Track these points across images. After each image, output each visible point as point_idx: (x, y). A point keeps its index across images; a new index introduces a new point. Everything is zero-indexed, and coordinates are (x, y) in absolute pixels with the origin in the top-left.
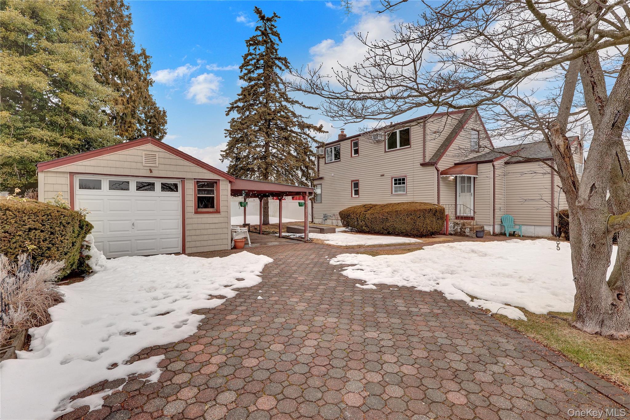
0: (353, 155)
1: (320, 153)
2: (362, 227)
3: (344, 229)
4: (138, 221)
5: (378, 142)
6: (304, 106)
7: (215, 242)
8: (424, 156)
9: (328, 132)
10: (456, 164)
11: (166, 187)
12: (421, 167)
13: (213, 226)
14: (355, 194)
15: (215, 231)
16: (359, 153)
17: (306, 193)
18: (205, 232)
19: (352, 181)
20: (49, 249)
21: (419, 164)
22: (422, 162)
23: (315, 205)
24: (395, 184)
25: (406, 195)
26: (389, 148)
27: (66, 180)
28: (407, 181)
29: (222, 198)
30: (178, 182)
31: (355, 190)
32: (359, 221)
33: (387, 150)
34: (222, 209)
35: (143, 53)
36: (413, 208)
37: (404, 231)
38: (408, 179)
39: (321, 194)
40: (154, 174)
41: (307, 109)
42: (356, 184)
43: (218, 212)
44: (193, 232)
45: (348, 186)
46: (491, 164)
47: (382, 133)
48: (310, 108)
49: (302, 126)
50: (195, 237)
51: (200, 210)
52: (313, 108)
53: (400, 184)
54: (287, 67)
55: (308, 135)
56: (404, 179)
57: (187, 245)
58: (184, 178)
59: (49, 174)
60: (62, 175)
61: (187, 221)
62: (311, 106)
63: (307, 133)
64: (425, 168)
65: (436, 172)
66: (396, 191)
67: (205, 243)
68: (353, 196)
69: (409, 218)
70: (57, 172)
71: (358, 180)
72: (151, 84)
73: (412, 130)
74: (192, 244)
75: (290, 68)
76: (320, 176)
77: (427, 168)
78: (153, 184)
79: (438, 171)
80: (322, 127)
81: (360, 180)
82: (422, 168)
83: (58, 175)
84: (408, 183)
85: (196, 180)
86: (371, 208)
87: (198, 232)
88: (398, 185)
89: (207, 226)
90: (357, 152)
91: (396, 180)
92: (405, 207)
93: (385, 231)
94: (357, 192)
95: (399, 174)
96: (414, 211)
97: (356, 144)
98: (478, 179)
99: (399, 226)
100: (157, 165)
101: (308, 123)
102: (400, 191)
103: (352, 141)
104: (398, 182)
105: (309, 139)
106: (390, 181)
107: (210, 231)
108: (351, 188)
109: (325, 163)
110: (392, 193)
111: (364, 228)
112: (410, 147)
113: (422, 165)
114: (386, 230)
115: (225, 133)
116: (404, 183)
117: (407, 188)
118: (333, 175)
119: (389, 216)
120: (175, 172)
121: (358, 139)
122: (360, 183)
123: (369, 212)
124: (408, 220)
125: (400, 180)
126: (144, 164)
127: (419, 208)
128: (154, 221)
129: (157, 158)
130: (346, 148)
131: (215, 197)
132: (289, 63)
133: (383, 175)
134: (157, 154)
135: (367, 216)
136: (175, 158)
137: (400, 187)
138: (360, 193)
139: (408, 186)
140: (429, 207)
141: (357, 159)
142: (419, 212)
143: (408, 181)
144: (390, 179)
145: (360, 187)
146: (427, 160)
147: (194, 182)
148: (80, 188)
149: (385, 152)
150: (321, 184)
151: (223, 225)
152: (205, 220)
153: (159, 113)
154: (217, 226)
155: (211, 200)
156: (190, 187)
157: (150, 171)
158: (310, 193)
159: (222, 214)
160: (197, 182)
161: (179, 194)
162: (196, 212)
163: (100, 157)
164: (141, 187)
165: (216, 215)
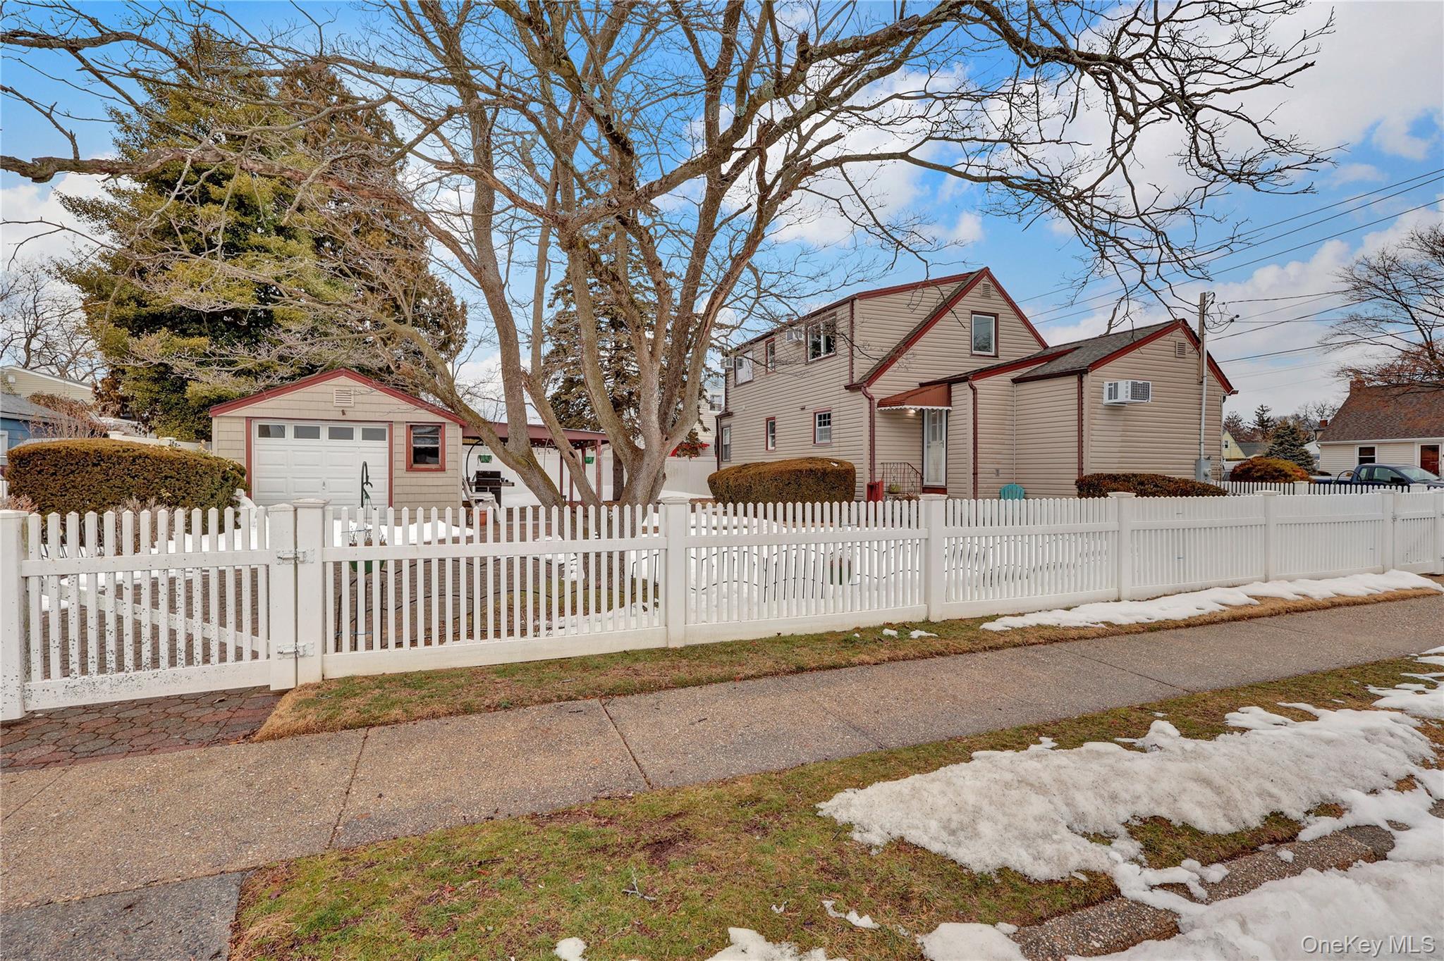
0: (769, 369)
1: (729, 366)
4: (330, 480)
8: (852, 373)
10: (922, 385)
11: (369, 435)
12: (847, 393)
13: (434, 490)
14: (772, 444)
16: (776, 366)
17: (596, 441)
18: (422, 498)
19: (767, 420)
20: (184, 498)
21: (844, 386)
22: (847, 382)
23: (722, 466)
24: (820, 425)
25: (831, 445)
26: (812, 356)
27: (241, 426)
28: (833, 419)
29: (448, 450)
30: (386, 426)
31: (771, 436)
33: (810, 361)
34: (448, 465)
38: (833, 415)
39: (730, 445)
40: (349, 416)
42: (771, 425)
43: (443, 469)
45: (763, 428)
46: (967, 384)
50: (408, 504)
51: (416, 466)
53: (825, 425)
56: (829, 416)
58: (392, 422)
59: (223, 420)
60: (237, 420)
61: (395, 482)
64: (852, 394)
65: (866, 402)
66: (820, 438)
70: (231, 417)
71: (774, 418)
73: (838, 322)
77: (855, 394)
78: (351, 430)
79: (871, 399)
81: (777, 416)
82: (849, 394)
83: (233, 420)
84: (834, 424)
85: (409, 424)
88: (822, 427)
89: (425, 490)
91: (819, 417)
94: (773, 441)
95: (822, 406)
97: (773, 350)
98: (952, 413)
100: (352, 405)
102: (827, 437)
103: (767, 343)
104: (822, 420)
106: (813, 419)
107: (429, 497)
108: (765, 431)
109: (735, 385)
110: (816, 440)
112: (836, 354)
113: (847, 388)
116: (829, 423)
117: (833, 432)
118: (742, 406)
120: (377, 414)
121: (774, 339)
122: (776, 424)
125: (824, 417)
126: (335, 404)
129: (353, 395)
130: (760, 355)
131: (440, 448)
133: (803, 409)
134: (352, 390)
136: (377, 394)
137: (826, 431)
138: (777, 442)
139: (835, 429)
141: (773, 377)
143: (835, 419)
144: (813, 415)
145: (777, 431)
146: (855, 380)
147: (407, 426)
148: (260, 437)
149: (807, 363)
150: (730, 426)
151: (450, 489)
152: (421, 481)
153: (451, 308)
154: (440, 490)
155: (434, 453)
156: (401, 434)
157: (344, 413)
158: (604, 442)
159: (449, 473)
160: (411, 426)
161: (386, 443)
162: (410, 468)
163: (281, 397)
164: (336, 434)
165: (440, 474)
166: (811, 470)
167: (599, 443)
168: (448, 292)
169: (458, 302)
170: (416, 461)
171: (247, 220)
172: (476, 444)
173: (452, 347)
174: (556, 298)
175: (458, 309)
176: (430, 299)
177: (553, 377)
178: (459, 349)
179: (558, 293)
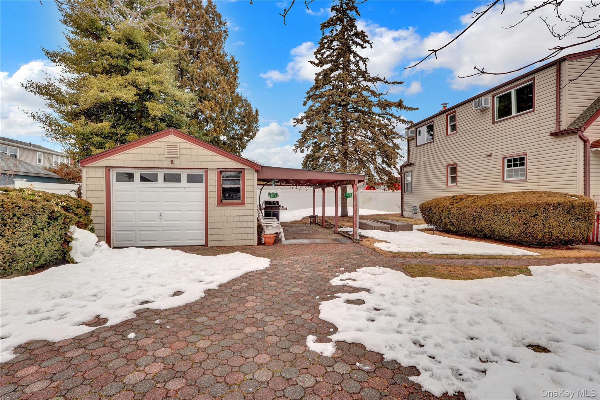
0: (449, 133)
1: (410, 135)
2: (446, 225)
3: (425, 226)
4: (165, 212)
5: (484, 110)
6: (387, 82)
7: (239, 237)
8: (558, 121)
9: (417, 109)
11: (191, 179)
12: (552, 139)
13: (237, 219)
14: (452, 182)
15: (239, 225)
16: (457, 129)
17: (354, 181)
18: (229, 225)
19: (448, 166)
21: (549, 134)
22: (554, 130)
23: (405, 195)
24: (509, 166)
25: (525, 181)
26: (500, 116)
27: (102, 174)
28: (528, 161)
29: (247, 189)
30: (203, 172)
31: (452, 177)
32: (443, 217)
33: (496, 120)
34: (247, 201)
35: (233, 61)
36: (524, 201)
37: (508, 235)
38: (528, 158)
39: (411, 183)
40: (177, 164)
41: (390, 85)
42: (453, 170)
43: (243, 204)
44: (216, 225)
45: (442, 172)
47: (489, 97)
48: (393, 83)
49: (384, 105)
50: (218, 230)
51: (225, 201)
52: (397, 83)
53: (515, 165)
54: (365, 41)
55: (392, 115)
56: (522, 159)
57: (209, 238)
58: (207, 168)
59: (90, 169)
60: (99, 169)
61: (210, 213)
62: (395, 81)
63: (391, 113)
64: (561, 139)
65: (581, 144)
66: (509, 176)
67: (229, 237)
68: (450, 184)
69: (516, 216)
70: (95, 167)
71: (456, 164)
72: (237, 86)
73: (536, 85)
74: (215, 237)
75: (370, 42)
76: (411, 162)
77: (564, 138)
78: (179, 176)
79: (585, 142)
80: (402, 102)
81: (458, 163)
83: (97, 169)
84: (528, 165)
85: (219, 170)
86: (462, 199)
87: (221, 225)
88: (512, 168)
89: (231, 219)
90: (454, 128)
91: (509, 161)
92: (510, 199)
93: (480, 234)
94: (454, 179)
95: (514, 152)
96: (526, 205)
97: (453, 118)
99: (499, 227)
100: (178, 156)
101: (389, 101)
102: (516, 176)
103: (447, 115)
104: (513, 163)
105: (394, 120)
106: (501, 162)
107: (234, 225)
108: (446, 174)
109: (417, 146)
110: (503, 179)
111: (448, 226)
112: (534, 111)
113: (553, 134)
114: (481, 232)
115: (294, 123)
116: (523, 164)
117: (528, 171)
118: (425, 159)
119: (484, 212)
120: (196, 163)
121: (455, 112)
122: (458, 168)
123: (456, 205)
124: (515, 219)
125: (516, 160)
126: (166, 156)
127: (535, 201)
128: (179, 212)
129: (178, 149)
130: (440, 124)
131: (241, 188)
132: (367, 37)
133: (489, 156)
134: (178, 145)
135: (452, 211)
136: (196, 147)
137: (516, 171)
138: (458, 180)
139: (528, 168)
140: (556, 200)
141: (455, 138)
142: (534, 208)
143: (530, 161)
144: (501, 159)
145: (458, 173)
146: (564, 126)
147: (217, 172)
148: (116, 181)
149: (494, 122)
150: (411, 171)
151: (249, 218)
152: (228, 213)
153: (250, 112)
154: (242, 219)
155: (238, 190)
156: (213, 178)
157: (172, 162)
158: (359, 181)
159: (248, 206)
160: (221, 172)
161: (203, 185)
162: (220, 203)
163: (128, 151)
164: (168, 179)
165: (241, 207)
166: (559, 204)
167: (356, 182)
168: (249, 105)
169: (254, 110)
170: (225, 198)
171: (133, 52)
172: (266, 185)
173: (251, 134)
174: (308, 100)
175: (254, 114)
176: (240, 108)
177: (307, 145)
178: (255, 134)
179: (310, 97)
